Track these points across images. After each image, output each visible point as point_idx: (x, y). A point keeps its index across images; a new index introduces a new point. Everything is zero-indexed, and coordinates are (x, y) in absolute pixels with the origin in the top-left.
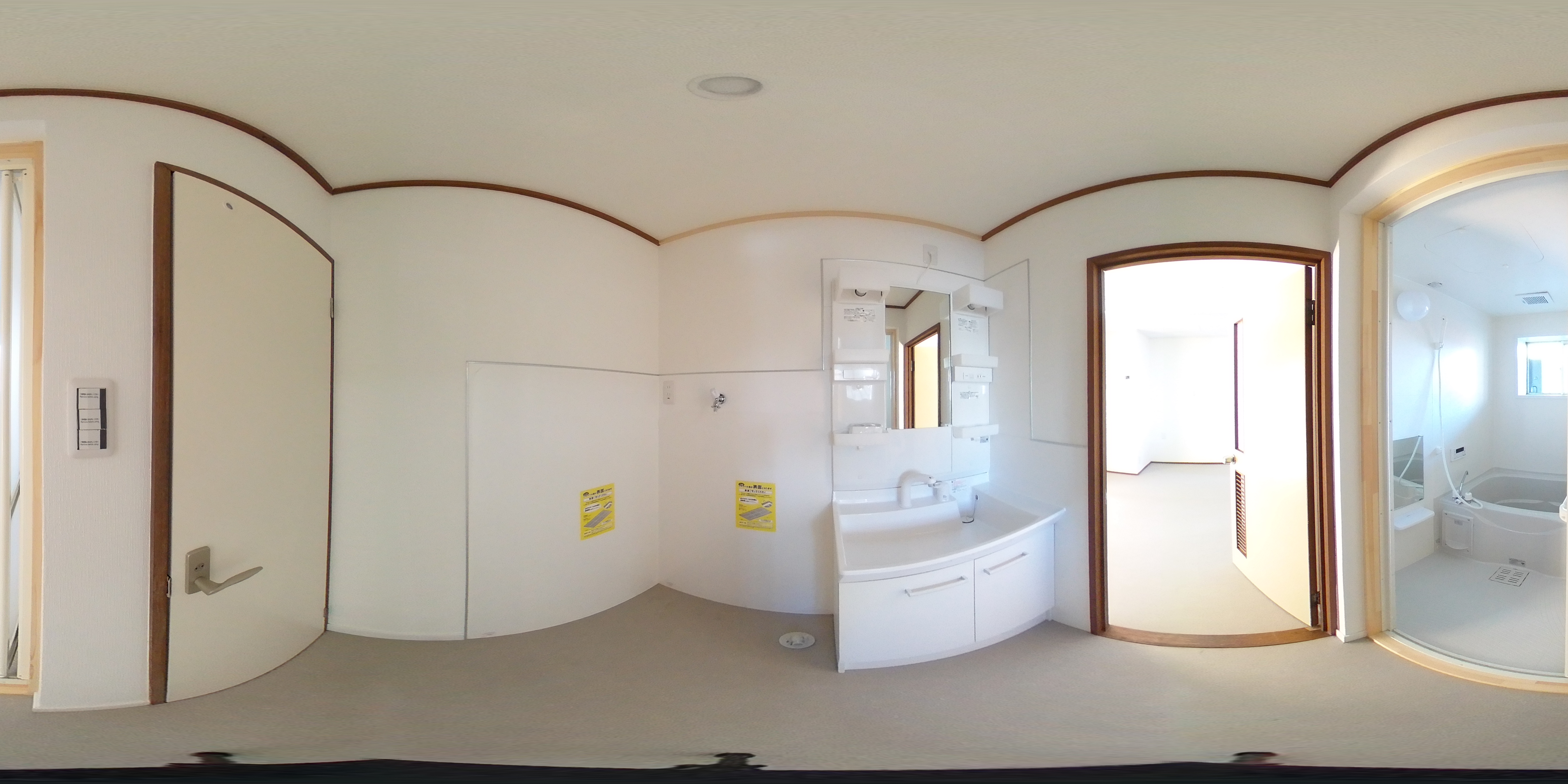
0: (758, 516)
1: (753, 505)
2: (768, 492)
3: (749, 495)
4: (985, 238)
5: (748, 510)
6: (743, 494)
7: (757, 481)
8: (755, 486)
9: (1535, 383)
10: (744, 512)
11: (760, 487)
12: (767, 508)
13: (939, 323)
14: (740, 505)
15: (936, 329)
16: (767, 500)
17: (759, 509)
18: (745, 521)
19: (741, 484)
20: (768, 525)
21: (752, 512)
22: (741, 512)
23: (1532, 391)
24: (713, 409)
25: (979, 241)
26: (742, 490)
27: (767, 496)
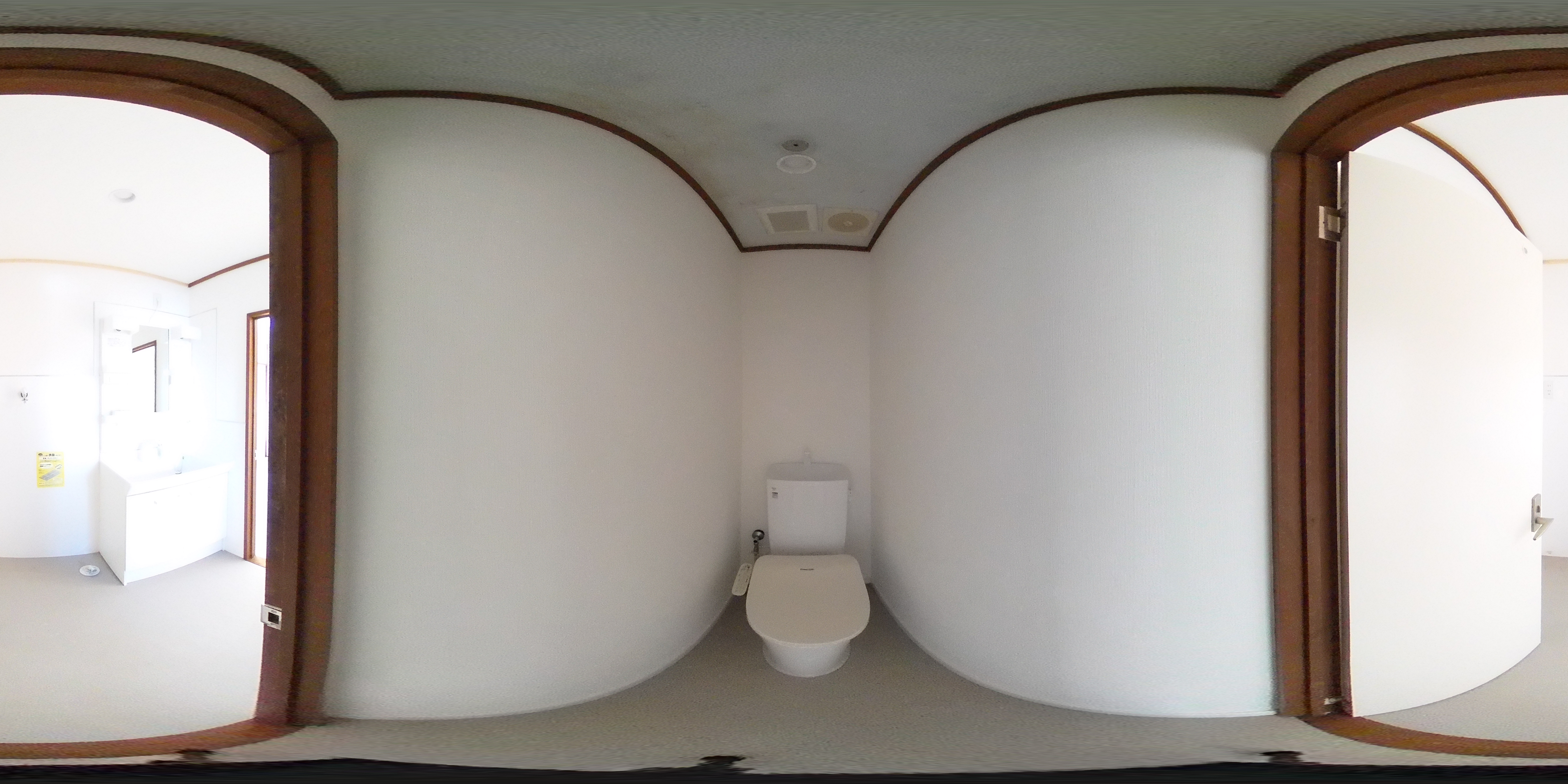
0: (53, 476)
1: (47, 469)
2: (59, 458)
3: (46, 461)
4: (190, 285)
5: (45, 473)
6: (41, 462)
7: (52, 450)
8: (50, 455)
10: (43, 475)
11: (53, 455)
12: (58, 470)
13: (156, 341)
14: (39, 470)
15: (153, 344)
16: (58, 464)
17: (53, 471)
18: (44, 482)
19: (40, 454)
20: (60, 482)
21: (49, 474)
22: (41, 475)
25: (187, 287)
26: (41, 458)
27: (59, 461)
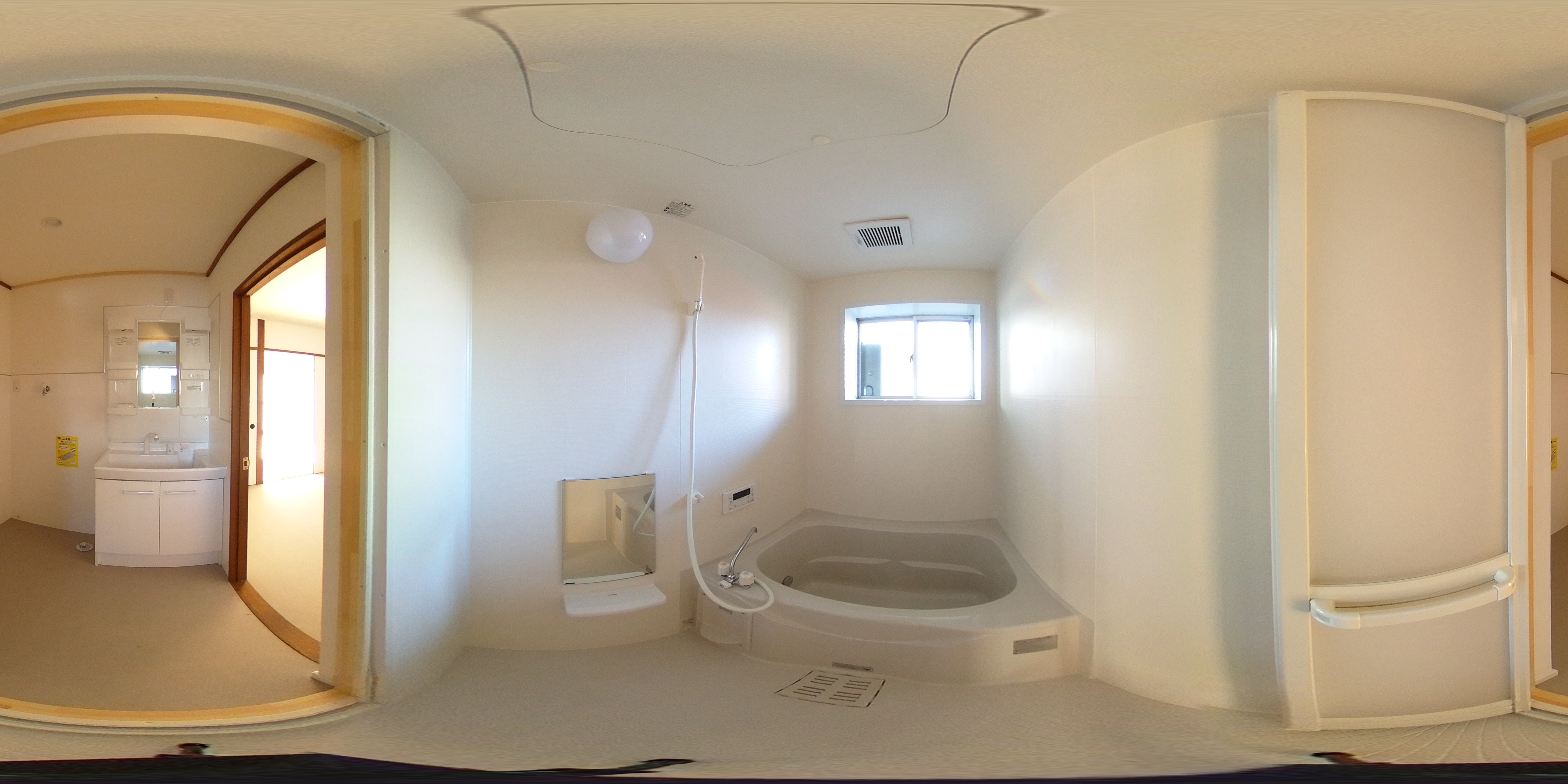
0: (68, 458)
1: (66, 450)
2: (74, 442)
3: (63, 444)
4: (208, 275)
5: (63, 454)
6: (60, 444)
7: (68, 435)
8: (66, 439)
9: (869, 381)
10: (61, 455)
11: (69, 439)
12: (73, 453)
14: (59, 451)
16: (73, 447)
17: (69, 453)
18: (61, 461)
19: (59, 438)
20: (73, 463)
21: (65, 455)
22: (59, 455)
23: (865, 394)
24: (42, 394)
25: (205, 277)
26: (60, 441)
27: (73, 445)
